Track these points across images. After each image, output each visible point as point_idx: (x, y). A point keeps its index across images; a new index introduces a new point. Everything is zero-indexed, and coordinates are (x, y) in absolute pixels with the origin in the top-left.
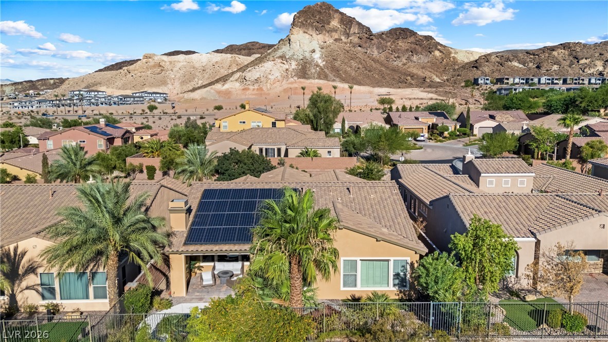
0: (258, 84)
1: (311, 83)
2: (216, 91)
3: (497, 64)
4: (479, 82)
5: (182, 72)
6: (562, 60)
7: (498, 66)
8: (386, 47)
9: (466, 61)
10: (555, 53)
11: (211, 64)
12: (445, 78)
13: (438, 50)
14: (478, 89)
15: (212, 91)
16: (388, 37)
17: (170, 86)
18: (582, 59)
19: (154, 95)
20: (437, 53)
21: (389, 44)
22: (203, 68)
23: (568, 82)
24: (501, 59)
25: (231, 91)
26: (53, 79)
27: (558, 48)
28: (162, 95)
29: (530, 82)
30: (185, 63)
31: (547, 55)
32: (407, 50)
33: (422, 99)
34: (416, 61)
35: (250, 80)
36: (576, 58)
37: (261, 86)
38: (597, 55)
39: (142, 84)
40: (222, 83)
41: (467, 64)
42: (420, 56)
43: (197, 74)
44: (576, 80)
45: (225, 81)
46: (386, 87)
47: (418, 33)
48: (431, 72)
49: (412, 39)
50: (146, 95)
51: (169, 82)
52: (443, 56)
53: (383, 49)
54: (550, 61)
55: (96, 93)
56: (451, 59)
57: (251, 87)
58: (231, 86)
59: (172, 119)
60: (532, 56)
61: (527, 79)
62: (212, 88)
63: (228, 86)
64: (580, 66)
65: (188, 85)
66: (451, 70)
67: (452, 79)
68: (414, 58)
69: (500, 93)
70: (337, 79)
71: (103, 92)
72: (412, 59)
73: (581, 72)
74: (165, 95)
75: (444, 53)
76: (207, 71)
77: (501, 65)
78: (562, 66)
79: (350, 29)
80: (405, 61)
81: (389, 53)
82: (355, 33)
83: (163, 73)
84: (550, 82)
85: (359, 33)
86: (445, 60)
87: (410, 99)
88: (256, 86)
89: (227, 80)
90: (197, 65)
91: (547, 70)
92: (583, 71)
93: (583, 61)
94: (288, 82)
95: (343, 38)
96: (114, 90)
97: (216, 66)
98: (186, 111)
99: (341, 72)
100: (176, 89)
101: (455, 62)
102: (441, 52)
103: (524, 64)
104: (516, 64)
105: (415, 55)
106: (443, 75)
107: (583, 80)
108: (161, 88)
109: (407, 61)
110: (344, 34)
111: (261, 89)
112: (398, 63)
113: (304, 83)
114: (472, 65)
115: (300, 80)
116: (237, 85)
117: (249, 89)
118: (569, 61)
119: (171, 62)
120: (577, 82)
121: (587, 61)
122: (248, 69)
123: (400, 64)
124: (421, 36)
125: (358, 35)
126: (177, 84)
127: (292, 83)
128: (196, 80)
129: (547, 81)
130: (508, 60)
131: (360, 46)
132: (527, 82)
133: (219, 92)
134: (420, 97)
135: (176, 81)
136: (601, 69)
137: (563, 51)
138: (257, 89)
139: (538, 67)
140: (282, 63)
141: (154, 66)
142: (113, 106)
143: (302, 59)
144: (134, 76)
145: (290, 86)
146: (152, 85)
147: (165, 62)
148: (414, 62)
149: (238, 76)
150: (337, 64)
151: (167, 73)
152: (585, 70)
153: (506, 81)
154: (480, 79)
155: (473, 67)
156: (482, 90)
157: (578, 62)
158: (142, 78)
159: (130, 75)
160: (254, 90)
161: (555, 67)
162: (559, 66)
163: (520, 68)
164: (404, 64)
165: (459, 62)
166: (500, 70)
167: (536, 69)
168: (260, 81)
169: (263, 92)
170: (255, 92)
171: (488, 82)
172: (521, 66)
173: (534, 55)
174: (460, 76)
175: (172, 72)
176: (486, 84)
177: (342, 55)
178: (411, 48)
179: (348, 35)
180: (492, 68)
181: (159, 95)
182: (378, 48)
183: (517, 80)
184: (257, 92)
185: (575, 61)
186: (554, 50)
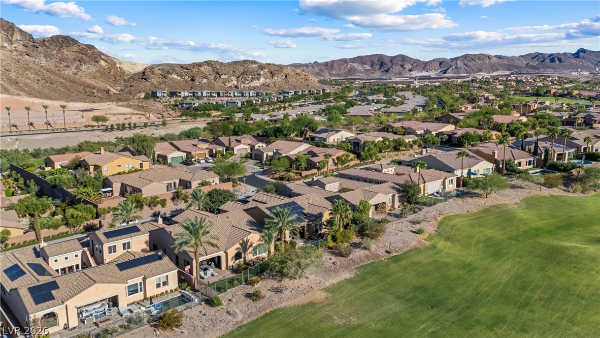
3: (161, 76)
4: (158, 95)
6: (208, 75)
7: (162, 78)
8: (53, 55)
9: (133, 72)
10: (202, 69)
12: (119, 88)
13: (103, 60)
14: (159, 101)
16: (52, 44)
18: (222, 74)
20: (102, 63)
21: (54, 52)
23: (221, 95)
24: (163, 72)
27: (204, 64)
29: (196, 95)
31: (197, 70)
32: (75, 59)
33: (125, 114)
34: (85, 70)
36: (217, 73)
38: (231, 72)
41: (135, 75)
42: (88, 66)
44: (226, 93)
46: (80, 102)
47: (79, 41)
48: (103, 82)
49: (75, 48)
52: (109, 66)
53: (50, 57)
54: (200, 75)
56: (118, 69)
60: (186, 70)
61: (194, 92)
64: (222, 80)
66: (122, 81)
67: (126, 90)
68: (83, 68)
69: (182, 107)
70: (22, 93)
72: (81, 68)
73: (223, 85)
75: (109, 63)
77: (164, 77)
78: (210, 80)
79: (12, 35)
80: (75, 71)
81: (57, 62)
82: (17, 40)
84: (209, 95)
85: (21, 40)
86: (112, 70)
87: (114, 115)
91: (199, 83)
92: (225, 85)
93: (223, 77)
95: (6, 45)
99: (21, 85)
101: (123, 73)
102: (106, 62)
103: (181, 77)
104: (175, 76)
105: (83, 65)
106: (116, 85)
107: (230, 93)
109: (76, 70)
110: (6, 41)
112: (69, 72)
114: (141, 77)
118: (213, 76)
120: (226, 95)
121: (226, 77)
123: (70, 74)
124: (83, 45)
125: (22, 42)
129: (208, 95)
130: (168, 72)
131: (27, 55)
132: (194, 96)
134: (119, 112)
136: (236, 83)
137: (207, 67)
139: (193, 80)
148: (84, 72)
150: (13, 75)
152: (226, 84)
153: (179, 94)
154: (158, 93)
155: (142, 78)
156: (163, 102)
157: (220, 77)
161: (205, 81)
162: (207, 80)
163: (179, 80)
164: (75, 74)
165: (126, 72)
166: (165, 82)
167: (191, 82)
171: (165, 95)
172: (179, 78)
173: (187, 69)
174: (133, 87)
177: (13, 65)
178: (78, 57)
179: (11, 42)
180: (158, 80)
182: (45, 56)
183: (186, 94)
185: (218, 76)
186: (201, 66)
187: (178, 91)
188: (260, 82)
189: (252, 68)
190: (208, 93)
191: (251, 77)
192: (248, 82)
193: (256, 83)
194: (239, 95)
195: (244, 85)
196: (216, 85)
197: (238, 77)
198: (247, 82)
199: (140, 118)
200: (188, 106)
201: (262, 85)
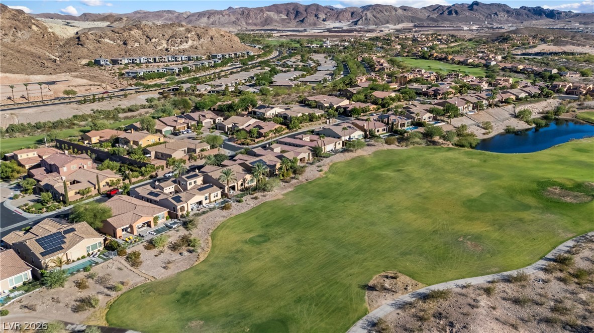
3: (95, 41)
4: (101, 64)
6: (139, 39)
13: (34, 24)
14: (104, 69)
18: (153, 38)
20: (34, 27)
23: (157, 60)
24: (95, 37)
29: (135, 62)
31: (128, 34)
32: (10, 27)
33: (84, 86)
34: (20, 36)
36: (148, 37)
38: (161, 35)
41: (69, 40)
42: (23, 32)
47: (8, 6)
48: (41, 48)
49: (7, 14)
52: (41, 31)
54: (131, 39)
56: (51, 34)
60: (117, 34)
61: (133, 59)
64: (153, 44)
66: (58, 47)
68: (19, 34)
69: (129, 75)
72: (17, 35)
73: (154, 48)
75: (41, 28)
77: (98, 42)
78: (141, 44)
80: (12, 38)
86: (45, 35)
87: (76, 87)
91: (132, 47)
92: (156, 48)
93: (153, 40)
101: (57, 39)
102: (37, 26)
103: (114, 41)
104: (107, 40)
105: (19, 32)
106: (54, 51)
107: (165, 59)
109: (13, 38)
114: (76, 43)
118: (144, 39)
120: (162, 60)
121: (156, 40)
124: (13, 10)
129: (145, 61)
130: (101, 37)
132: (133, 63)
136: (166, 46)
137: (137, 31)
139: (125, 44)
148: (21, 38)
152: (157, 47)
153: (120, 62)
154: (101, 61)
155: (78, 44)
156: (108, 70)
157: (150, 40)
161: (137, 44)
162: (139, 44)
163: (112, 44)
164: (14, 41)
165: (60, 37)
166: (100, 47)
167: (124, 46)
171: (108, 63)
172: (112, 42)
173: (118, 33)
174: (71, 53)
178: (12, 24)
180: (94, 45)
183: (126, 61)
185: (148, 40)
186: (131, 30)
187: (120, 59)
188: (188, 44)
189: (180, 31)
190: (146, 59)
191: (179, 40)
192: (178, 45)
193: (185, 46)
194: (173, 59)
195: (174, 48)
196: (148, 48)
197: (168, 40)
198: (176, 45)
199: (98, 89)
200: (134, 75)
201: (190, 48)
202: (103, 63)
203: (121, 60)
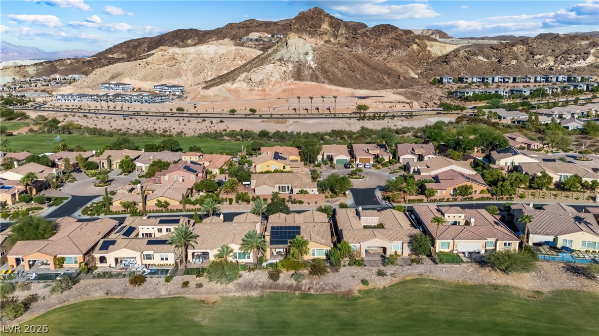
0: (261, 86)
1: (305, 85)
2: (227, 89)
3: (464, 59)
4: (444, 82)
5: (193, 64)
6: (520, 56)
7: (465, 61)
8: (370, 44)
9: (440, 54)
10: (515, 48)
11: (218, 56)
12: (419, 71)
13: (416, 43)
14: (441, 88)
15: (224, 89)
16: (372, 34)
17: (184, 77)
18: (537, 54)
19: (173, 89)
20: (415, 47)
21: (372, 41)
22: (211, 60)
23: (518, 80)
24: (468, 54)
25: (239, 90)
26: (69, 59)
27: (518, 44)
28: (179, 88)
29: (486, 81)
30: (195, 56)
31: (508, 50)
32: (388, 46)
33: (392, 102)
35: (255, 81)
36: (531, 53)
37: (264, 87)
38: (550, 51)
39: (161, 76)
40: (232, 82)
41: (439, 57)
42: (399, 50)
43: (206, 65)
44: (524, 78)
45: (234, 81)
46: (365, 89)
48: (407, 66)
49: (393, 35)
50: (166, 88)
51: (183, 74)
52: (420, 49)
53: (366, 46)
54: (509, 56)
55: (123, 86)
56: (426, 52)
57: (256, 89)
58: (239, 86)
59: (199, 122)
60: (495, 51)
61: (483, 78)
62: (223, 86)
63: (236, 85)
64: (535, 61)
65: (200, 77)
66: (425, 64)
67: (425, 73)
68: (394, 53)
69: (456, 95)
70: (326, 81)
71: (129, 85)
72: (392, 53)
73: (535, 66)
74: (181, 88)
75: (420, 47)
76: (215, 62)
77: (468, 59)
78: (519, 61)
79: (338, 31)
81: (372, 49)
82: (342, 34)
83: (177, 65)
84: (502, 80)
85: (346, 34)
86: (421, 54)
87: (382, 103)
88: (260, 88)
89: (235, 79)
90: (206, 57)
91: (507, 64)
92: (537, 66)
93: (537, 57)
94: (286, 83)
95: (332, 39)
96: (137, 81)
97: (222, 58)
98: (206, 111)
99: (329, 74)
100: (190, 80)
101: (429, 56)
102: (418, 45)
103: (488, 58)
104: (481, 58)
105: (395, 50)
106: (418, 68)
107: (530, 78)
108: (177, 79)
109: (387, 56)
110: (333, 36)
111: (264, 90)
112: (380, 58)
113: (299, 84)
114: (443, 60)
115: (295, 81)
116: (244, 85)
117: (254, 90)
118: (526, 56)
119: (183, 55)
120: (524, 80)
121: (541, 57)
122: (253, 70)
123: (381, 59)
124: (401, 30)
125: (345, 36)
126: (190, 75)
127: (289, 85)
128: (206, 71)
129: (500, 80)
130: (475, 54)
131: (346, 46)
133: (229, 90)
134: (390, 101)
135: (188, 72)
136: (552, 63)
137: (522, 46)
138: (261, 90)
139: (499, 61)
140: (281, 65)
141: (170, 59)
142: (145, 104)
143: (297, 62)
144: (153, 68)
145: (287, 87)
146: (169, 77)
147: (178, 54)
148: (394, 56)
149: (245, 75)
150: (327, 65)
151: (181, 65)
152: (538, 65)
154: (444, 79)
155: (443, 62)
156: (445, 88)
157: (533, 57)
158: (160, 71)
159: (149, 67)
160: (258, 91)
161: (514, 62)
162: (516, 61)
163: (485, 62)
164: (385, 59)
165: (433, 55)
167: (497, 63)
168: (263, 83)
169: (266, 93)
170: (260, 93)
171: (451, 81)
172: (485, 60)
173: (497, 50)
174: (432, 70)
175: (184, 64)
176: (449, 83)
177: (330, 57)
178: (391, 43)
179: (336, 36)
180: (459, 62)
181: (176, 88)
182: (362, 46)
183: (474, 80)
184: (261, 93)
185: (531, 56)
186: (514, 46)
187: (466, 77)
188: (587, 61)
189: (580, 45)
190: (502, 78)
191: (574, 56)
192: (569, 62)
193: (581, 64)
194: (542, 80)
195: (563, 66)
196: (526, 66)
197: (557, 57)
198: (567, 62)
199: (404, 106)
201: (588, 66)
202: (446, 80)
203: (467, 79)
